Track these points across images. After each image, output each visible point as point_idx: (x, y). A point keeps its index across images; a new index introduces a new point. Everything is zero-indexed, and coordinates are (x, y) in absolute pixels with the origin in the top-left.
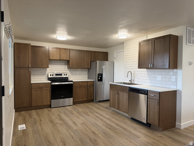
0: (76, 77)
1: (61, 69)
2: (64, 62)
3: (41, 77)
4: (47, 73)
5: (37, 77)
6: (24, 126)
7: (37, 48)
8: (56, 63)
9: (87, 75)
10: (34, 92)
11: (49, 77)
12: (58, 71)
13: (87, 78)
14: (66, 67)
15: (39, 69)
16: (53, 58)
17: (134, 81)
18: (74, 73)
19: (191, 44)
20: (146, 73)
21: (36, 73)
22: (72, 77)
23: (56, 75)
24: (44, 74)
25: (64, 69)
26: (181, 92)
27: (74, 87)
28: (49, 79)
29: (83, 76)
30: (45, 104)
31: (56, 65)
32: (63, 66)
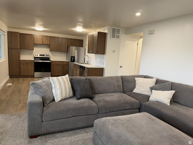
0: (57, 58)
1: (44, 51)
2: (47, 46)
3: (29, 56)
4: (33, 53)
5: (26, 56)
6: (11, 84)
7: (25, 35)
8: (40, 46)
9: (66, 57)
10: (22, 66)
11: (35, 56)
12: (42, 53)
13: (66, 59)
14: (48, 50)
15: (27, 50)
16: (37, 43)
17: (90, 62)
18: (55, 55)
19: (115, 39)
20: (94, 56)
21: (25, 53)
22: (53, 57)
23: (40, 55)
24: (32, 54)
25: (46, 51)
26: (105, 69)
27: (52, 65)
28: (35, 58)
29: (62, 58)
30: (30, 74)
31: (40, 48)
32: (46, 49)
